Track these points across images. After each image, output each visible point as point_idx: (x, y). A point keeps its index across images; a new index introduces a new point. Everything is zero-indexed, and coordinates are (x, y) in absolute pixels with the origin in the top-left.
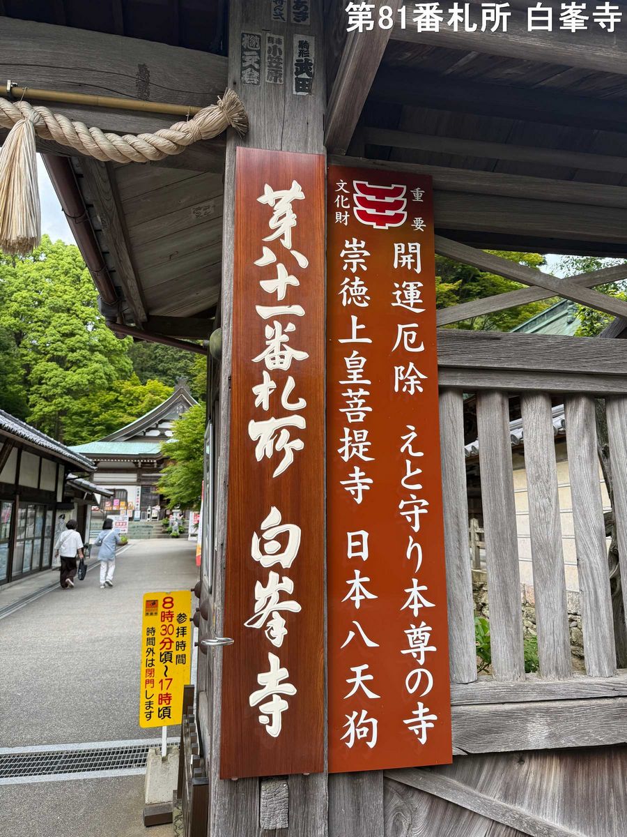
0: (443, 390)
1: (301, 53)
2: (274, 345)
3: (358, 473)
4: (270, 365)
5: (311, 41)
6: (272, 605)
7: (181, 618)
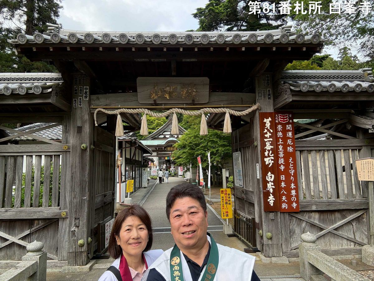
0: (296, 150)
1: (269, 92)
2: (267, 145)
3: (282, 166)
4: (267, 149)
6: (270, 187)
7: (229, 194)
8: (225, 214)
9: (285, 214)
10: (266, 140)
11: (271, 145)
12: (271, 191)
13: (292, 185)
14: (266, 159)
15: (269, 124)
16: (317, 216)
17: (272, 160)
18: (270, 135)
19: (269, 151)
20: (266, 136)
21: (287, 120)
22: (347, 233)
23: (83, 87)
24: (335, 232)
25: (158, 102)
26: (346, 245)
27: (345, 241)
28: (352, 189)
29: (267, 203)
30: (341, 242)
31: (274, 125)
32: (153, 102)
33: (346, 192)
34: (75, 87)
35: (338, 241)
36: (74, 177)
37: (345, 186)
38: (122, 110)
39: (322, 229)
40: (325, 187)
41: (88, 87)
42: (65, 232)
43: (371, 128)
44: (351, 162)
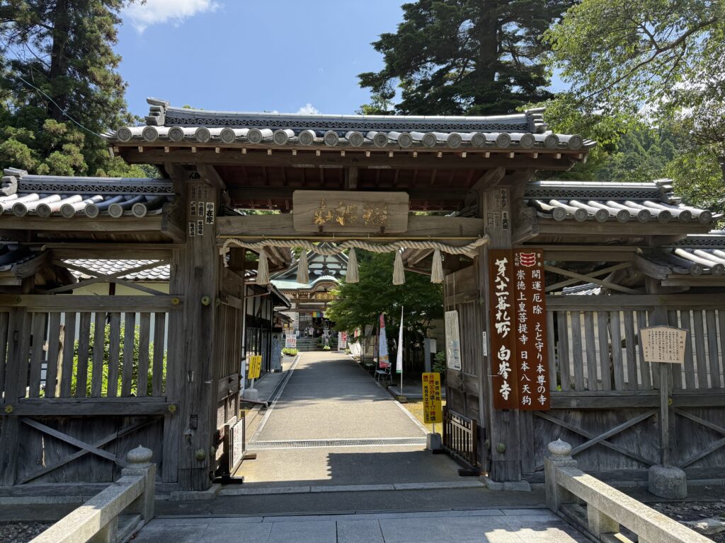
0: (547, 312)
1: (504, 217)
2: (501, 303)
3: (524, 336)
4: (500, 309)
5: (507, 212)
6: (504, 369)
7: (437, 383)
8: (430, 416)
9: (528, 413)
10: (498, 294)
11: (506, 302)
12: (506, 376)
13: (540, 367)
14: (498, 326)
15: (504, 269)
16: (578, 417)
17: (507, 326)
18: (506, 286)
19: (503, 311)
20: (498, 287)
21: (533, 263)
23: (205, 204)
24: (608, 444)
29: (498, 396)
31: (512, 270)
32: (317, 230)
34: (192, 202)
36: (189, 349)
39: (585, 439)
40: (592, 370)
41: (213, 204)
43: (664, 278)
44: (636, 332)
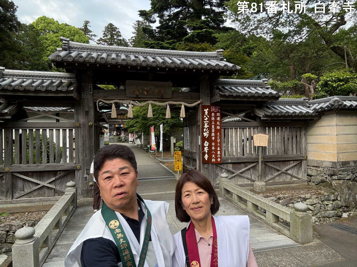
0: (222, 128)
2: (206, 125)
6: (206, 149)
7: (180, 155)
8: (177, 168)
9: (214, 165)
10: (205, 122)
11: (208, 125)
12: (207, 152)
13: (219, 148)
14: (204, 134)
15: (207, 112)
16: (231, 166)
17: (208, 134)
18: (208, 119)
19: (206, 128)
20: (205, 119)
21: (217, 110)
22: (246, 175)
23: (88, 84)
24: (241, 175)
25: (139, 96)
26: (246, 182)
27: (246, 180)
28: (251, 150)
29: (204, 159)
30: (244, 180)
31: (210, 113)
32: (136, 96)
33: (248, 152)
34: (83, 84)
35: (242, 179)
36: (84, 144)
37: (248, 148)
38: (115, 101)
39: (233, 173)
40: (236, 150)
41: (92, 84)
42: (79, 178)
43: (262, 117)
44: (252, 135)
